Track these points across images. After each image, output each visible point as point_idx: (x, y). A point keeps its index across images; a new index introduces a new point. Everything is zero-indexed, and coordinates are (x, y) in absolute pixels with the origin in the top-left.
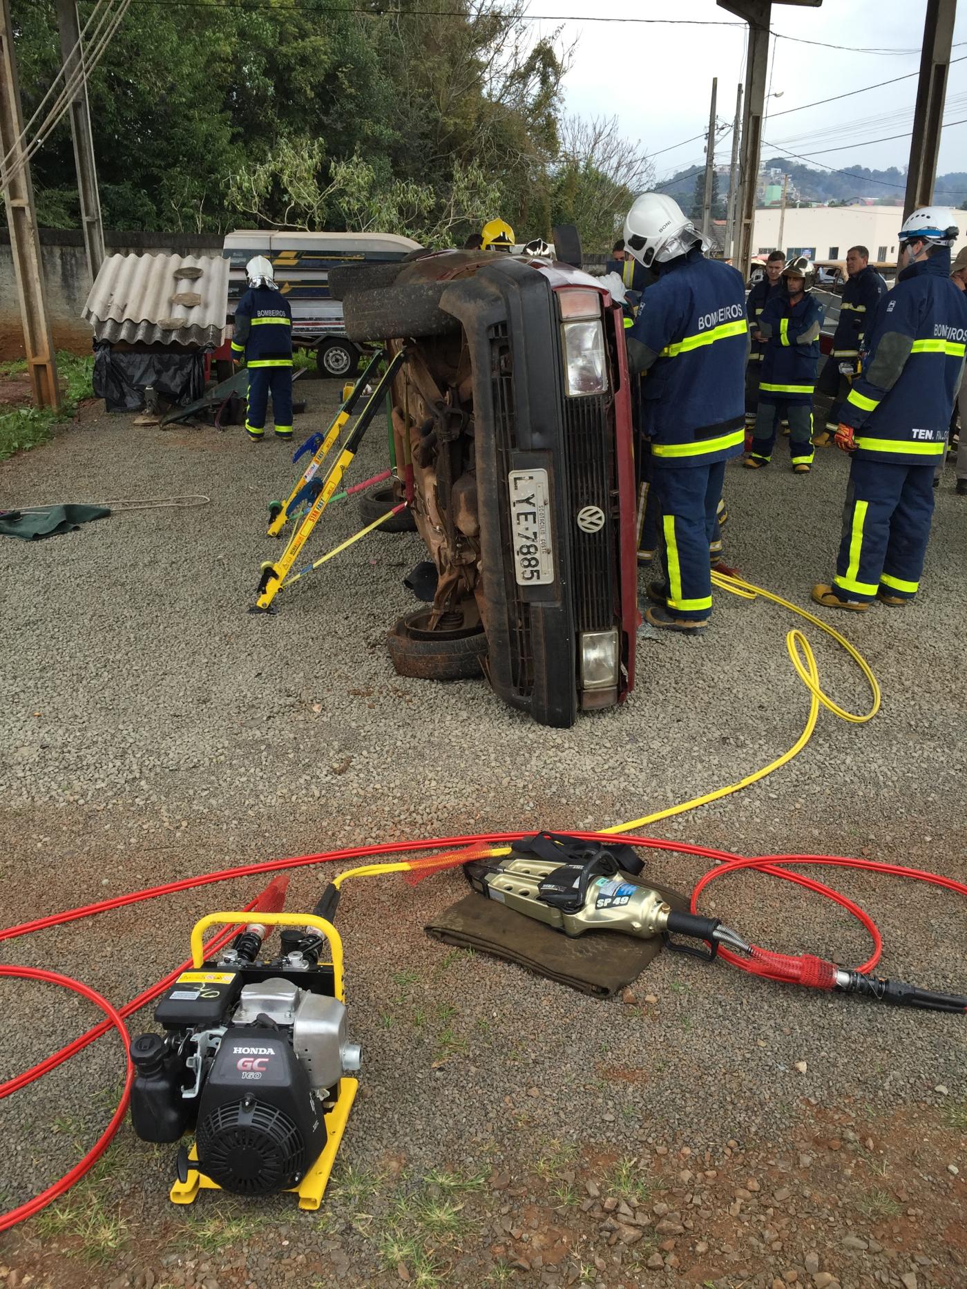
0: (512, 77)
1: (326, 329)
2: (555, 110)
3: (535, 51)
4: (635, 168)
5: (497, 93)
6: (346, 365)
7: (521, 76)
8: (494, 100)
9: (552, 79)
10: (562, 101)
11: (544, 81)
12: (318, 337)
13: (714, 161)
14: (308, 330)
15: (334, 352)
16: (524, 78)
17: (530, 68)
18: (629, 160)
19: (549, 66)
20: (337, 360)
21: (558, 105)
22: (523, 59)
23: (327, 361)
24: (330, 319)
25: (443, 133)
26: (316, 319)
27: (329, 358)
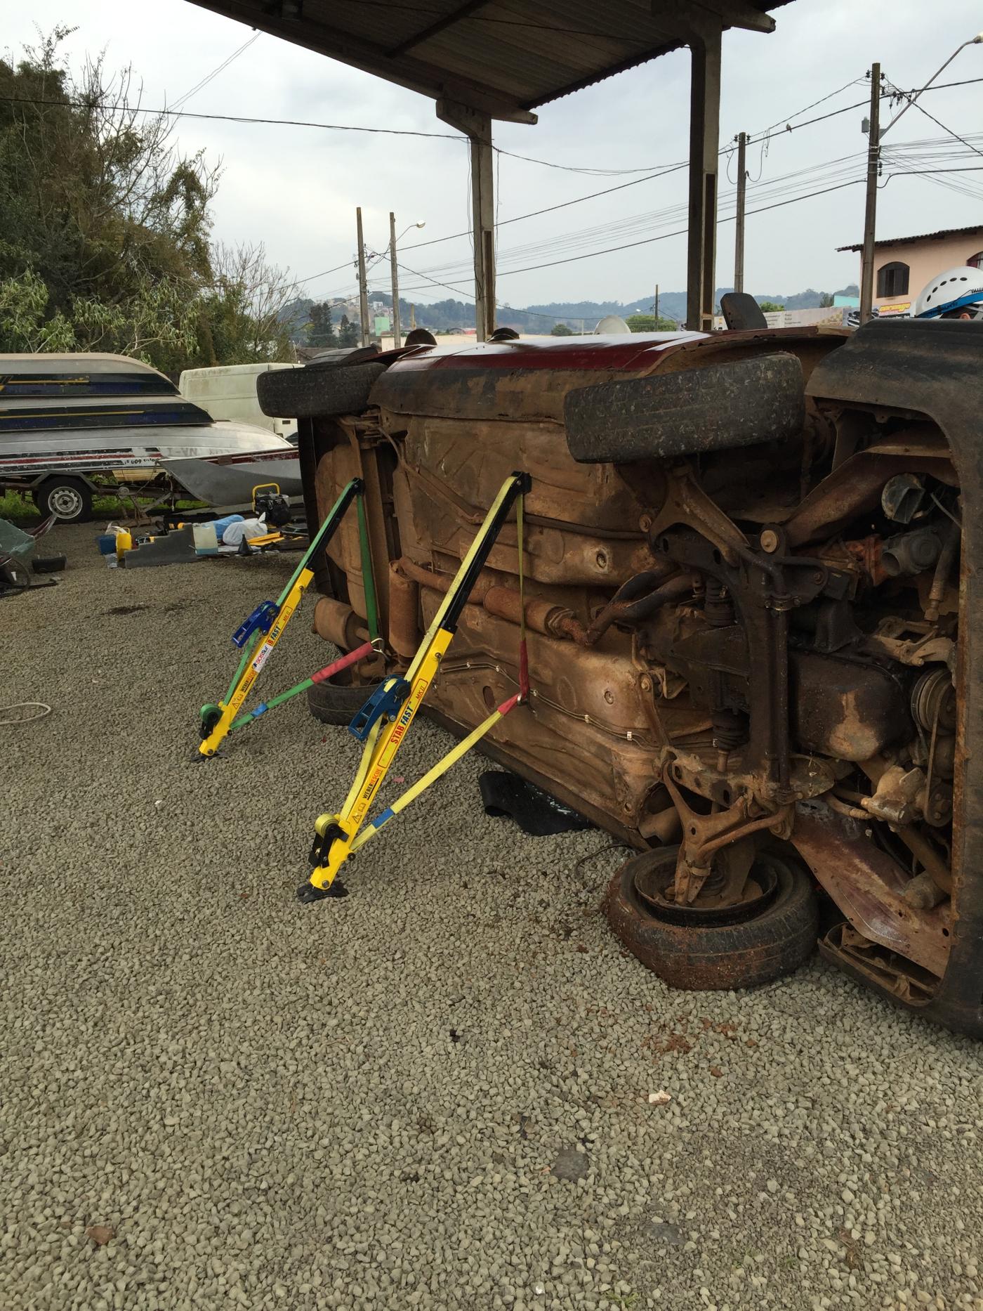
0: (153, 200)
1: (45, 466)
2: (206, 234)
3: (176, 175)
4: (287, 295)
5: (138, 216)
6: (77, 507)
7: (163, 200)
8: (137, 223)
9: (197, 203)
10: (211, 225)
11: (189, 205)
12: (38, 476)
13: (368, 288)
14: (22, 468)
15: (61, 493)
16: (167, 201)
17: (172, 192)
18: (280, 286)
19: (193, 189)
20: (65, 503)
21: (207, 230)
22: (165, 183)
23: (52, 504)
24: (49, 454)
25: (87, 256)
26: (32, 455)
27: (55, 501)
